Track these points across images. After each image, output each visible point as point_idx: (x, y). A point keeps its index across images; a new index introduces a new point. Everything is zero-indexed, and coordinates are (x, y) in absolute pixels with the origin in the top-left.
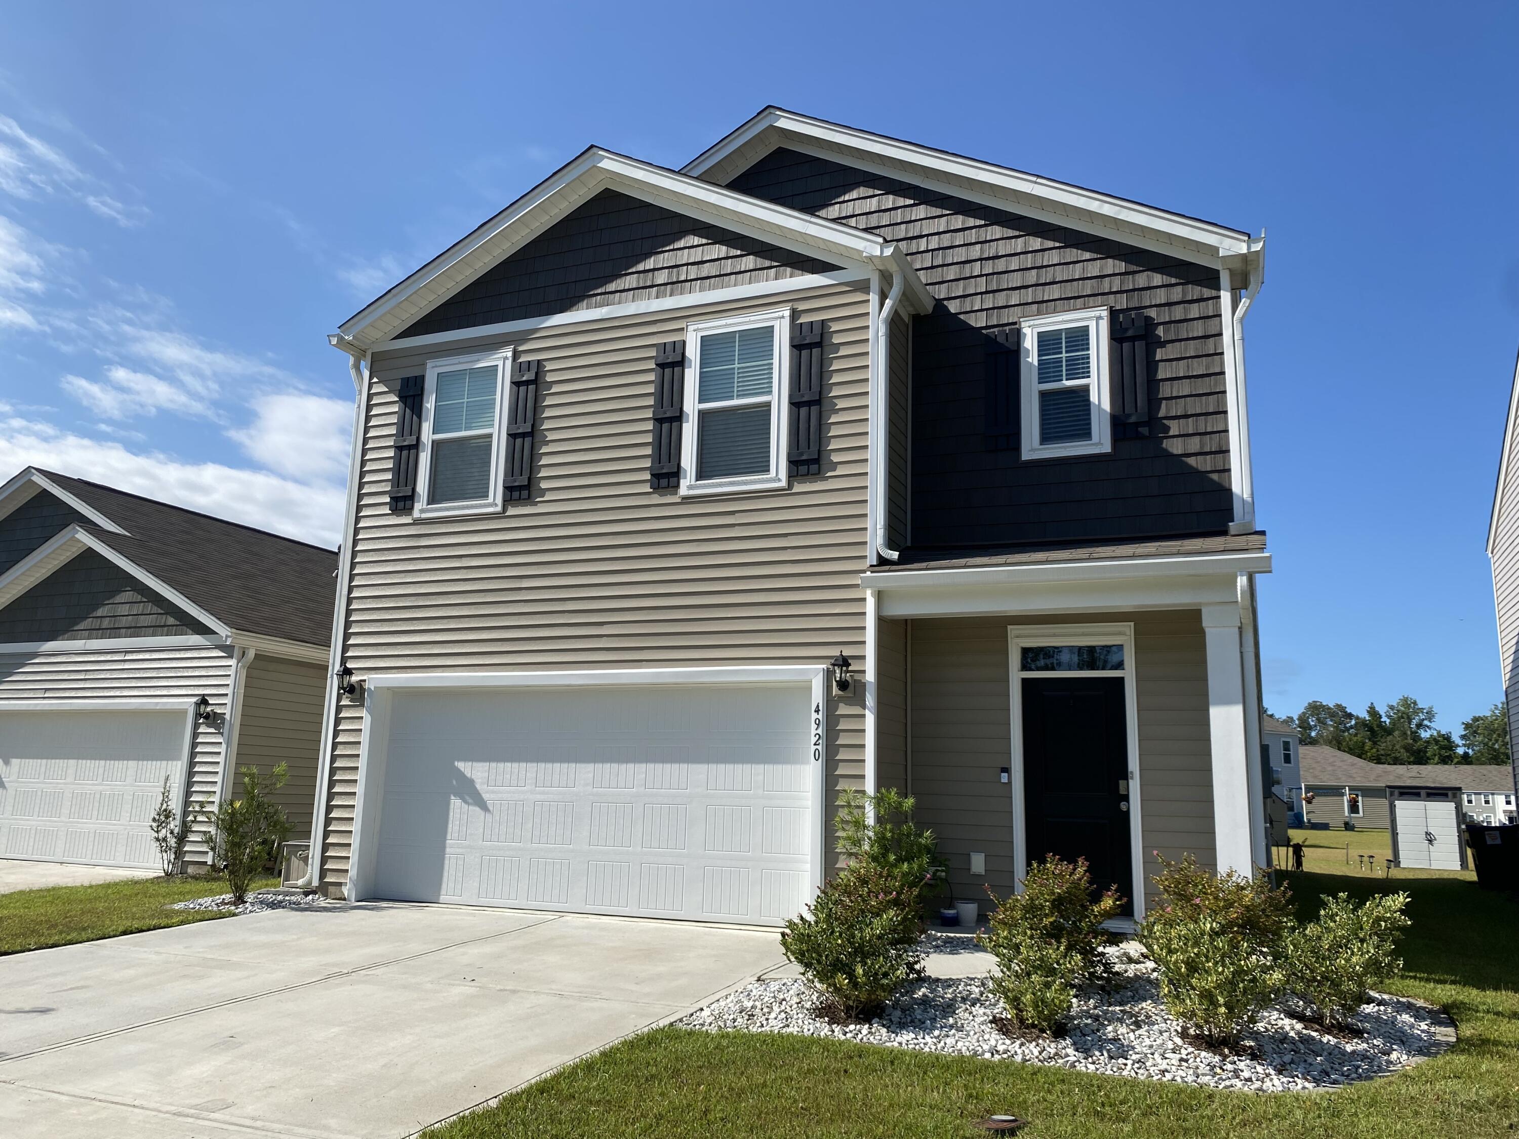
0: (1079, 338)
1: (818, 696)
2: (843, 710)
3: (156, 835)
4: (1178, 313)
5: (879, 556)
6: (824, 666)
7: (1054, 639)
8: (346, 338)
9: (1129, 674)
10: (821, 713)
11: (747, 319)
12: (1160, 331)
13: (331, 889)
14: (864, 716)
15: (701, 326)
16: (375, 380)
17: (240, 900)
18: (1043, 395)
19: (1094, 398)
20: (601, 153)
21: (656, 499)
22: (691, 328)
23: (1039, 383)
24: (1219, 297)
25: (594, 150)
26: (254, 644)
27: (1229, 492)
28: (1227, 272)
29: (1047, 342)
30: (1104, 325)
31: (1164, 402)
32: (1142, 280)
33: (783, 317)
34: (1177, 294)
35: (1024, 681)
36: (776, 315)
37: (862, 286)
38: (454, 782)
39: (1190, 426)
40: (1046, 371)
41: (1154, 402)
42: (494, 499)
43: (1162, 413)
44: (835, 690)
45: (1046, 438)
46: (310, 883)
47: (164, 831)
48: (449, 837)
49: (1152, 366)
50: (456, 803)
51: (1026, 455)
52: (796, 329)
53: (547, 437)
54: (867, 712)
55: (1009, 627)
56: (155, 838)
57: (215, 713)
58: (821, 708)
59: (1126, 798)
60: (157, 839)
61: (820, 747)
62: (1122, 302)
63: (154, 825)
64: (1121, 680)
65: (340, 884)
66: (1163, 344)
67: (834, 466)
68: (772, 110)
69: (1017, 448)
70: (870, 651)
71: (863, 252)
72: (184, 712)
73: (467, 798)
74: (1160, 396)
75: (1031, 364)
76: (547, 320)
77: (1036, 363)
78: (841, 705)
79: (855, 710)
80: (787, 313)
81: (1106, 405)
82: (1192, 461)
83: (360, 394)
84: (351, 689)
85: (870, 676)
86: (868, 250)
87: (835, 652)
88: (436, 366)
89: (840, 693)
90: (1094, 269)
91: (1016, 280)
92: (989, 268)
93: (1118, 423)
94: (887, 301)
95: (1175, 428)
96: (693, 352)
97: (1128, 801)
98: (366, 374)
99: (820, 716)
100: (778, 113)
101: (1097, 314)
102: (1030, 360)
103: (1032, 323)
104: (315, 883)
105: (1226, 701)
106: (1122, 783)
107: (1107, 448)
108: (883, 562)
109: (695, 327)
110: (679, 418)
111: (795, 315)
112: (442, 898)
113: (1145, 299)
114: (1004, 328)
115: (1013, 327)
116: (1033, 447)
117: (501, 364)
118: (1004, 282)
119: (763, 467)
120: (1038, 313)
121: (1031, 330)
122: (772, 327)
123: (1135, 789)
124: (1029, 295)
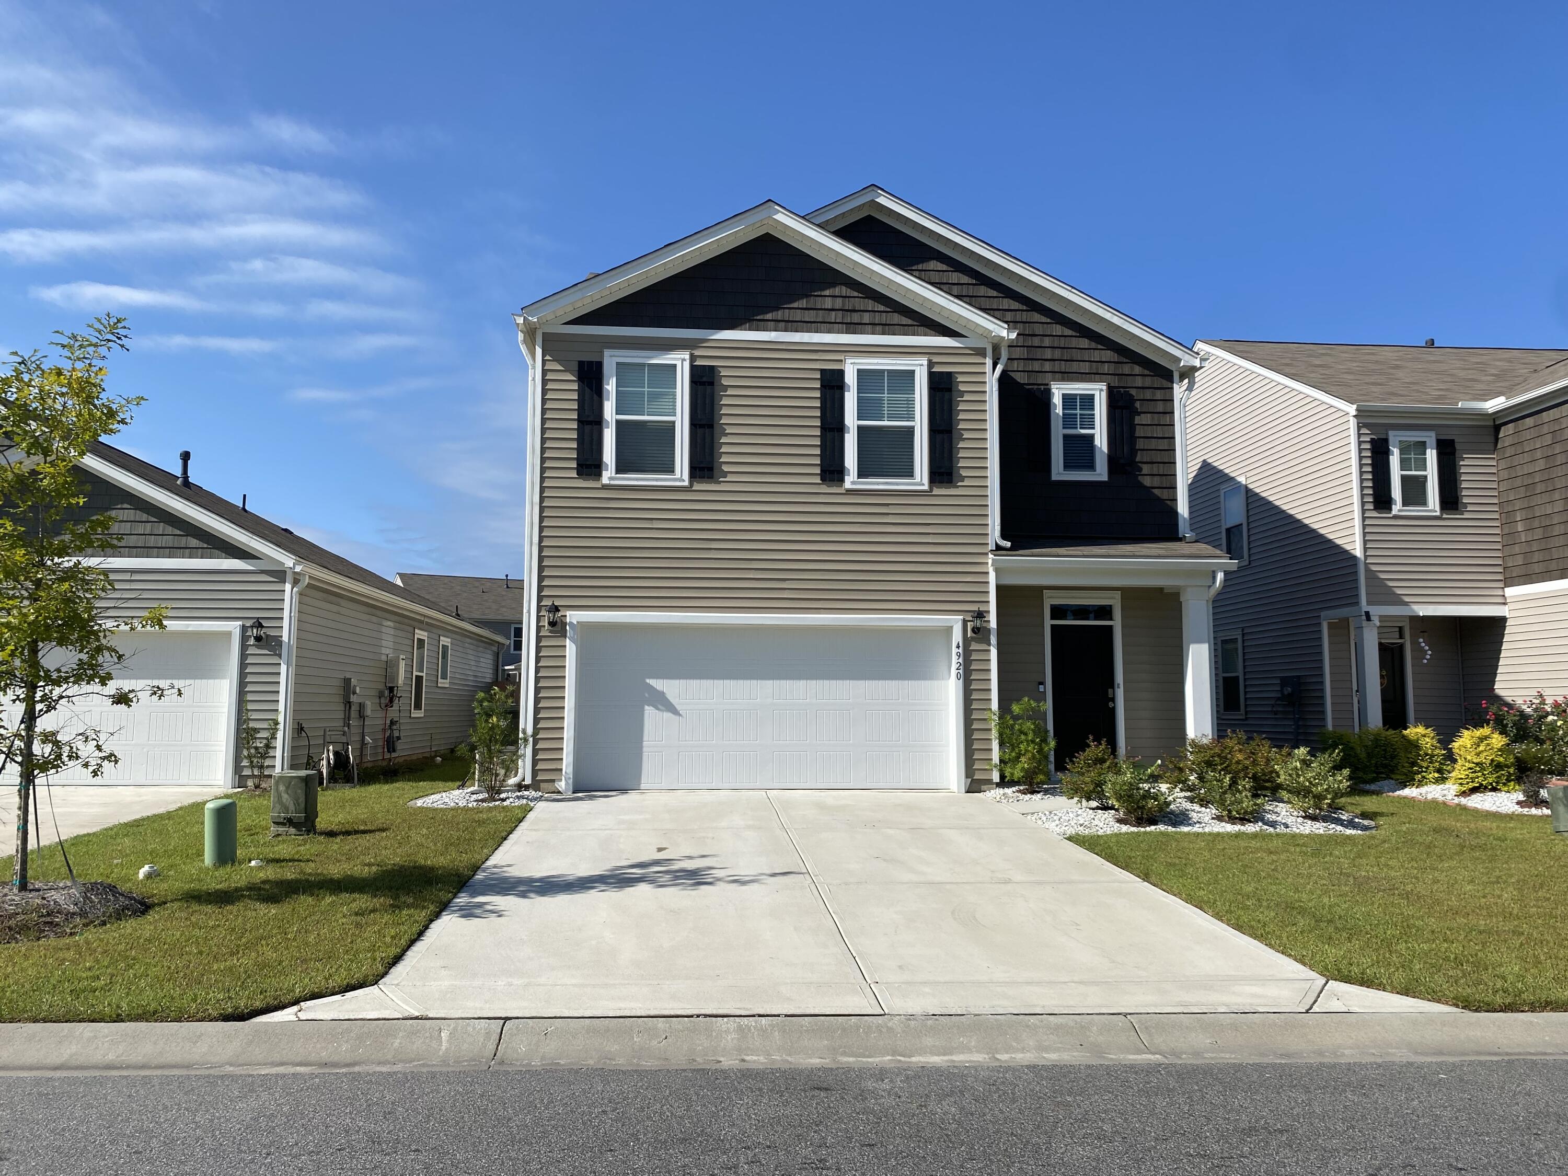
0: (1088, 401)
1: (957, 636)
2: (974, 646)
4: (1148, 394)
5: (996, 544)
6: (961, 617)
7: (1074, 600)
8: (530, 318)
9: (1117, 623)
10: (961, 648)
11: (894, 362)
12: (1138, 404)
13: (542, 785)
14: (989, 651)
15: (856, 361)
16: (548, 358)
18: (1066, 437)
19: (1097, 442)
20: (776, 207)
21: (824, 489)
22: (849, 361)
23: (1064, 428)
24: (1172, 388)
25: (770, 202)
27: (1176, 513)
28: (1177, 373)
29: (1068, 400)
30: (1104, 394)
31: (1139, 452)
32: (1126, 369)
33: (922, 365)
34: (1148, 382)
35: (1052, 626)
36: (917, 362)
37: (981, 352)
38: (647, 695)
39: (1155, 469)
40: (1068, 420)
41: (1134, 451)
42: (681, 476)
43: (1138, 459)
44: (970, 633)
45: (1067, 466)
46: (523, 781)
48: (645, 738)
49: (1132, 427)
50: (649, 710)
51: (1055, 477)
52: (932, 376)
53: (725, 430)
54: (992, 648)
55: (1045, 591)
57: (267, 636)
58: (961, 645)
59: (1113, 700)
61: (961, 671)
62: (1115, 382)
64: (1110, 628)
65: (553, 781)
66: (1139, 414)
67: (963, 478)
68: (875, 189)
70: (993, 608)
71: (992, 332)
72: (229, 634)
73: (660, 707)
74: (1137, 448)
75: (1058, 414)
76: (717, 333)
77: (1061, 414)
78: (973, 643)
79: (983, 647)
80: (925, 363)
81: (1105, 449)
82: (1156, 491)
83: (534, 368)
84: (553, 624)
85: (993, 624)
86: (996, 331)
87: (974, 607)
88: (614, 356)
89: (974, 635)
90: (1096, 356)
91: (1048, 354)
93: (1112, 459)
94: (999, 366)
95: (1146, 469)
96: (851, 378)
98: (539, 351)
99: (961, 650)
100: (879, 191)
101: (1100, 387)
102: (1057, 411)
103: (1058, 386)
104: (528, 781)
105: (1199, 641)
106: (1110, 691)
107: (1105, 478)
108: (999, 548)
109: (853, 361)
110: (840, 429)
111: (931, 364)
112: (643, 786)
113: (1129, 382)
114: (1040, 387)
115: (1046, 387)
116: (1059, 472)
117: (679, 364)
118: (1039, 354)
119: (910, 473)
120: (1063, 380)
121: (1058, 391)
122: (914, 371)
123: (1120, 694)
124: (1057, 366)
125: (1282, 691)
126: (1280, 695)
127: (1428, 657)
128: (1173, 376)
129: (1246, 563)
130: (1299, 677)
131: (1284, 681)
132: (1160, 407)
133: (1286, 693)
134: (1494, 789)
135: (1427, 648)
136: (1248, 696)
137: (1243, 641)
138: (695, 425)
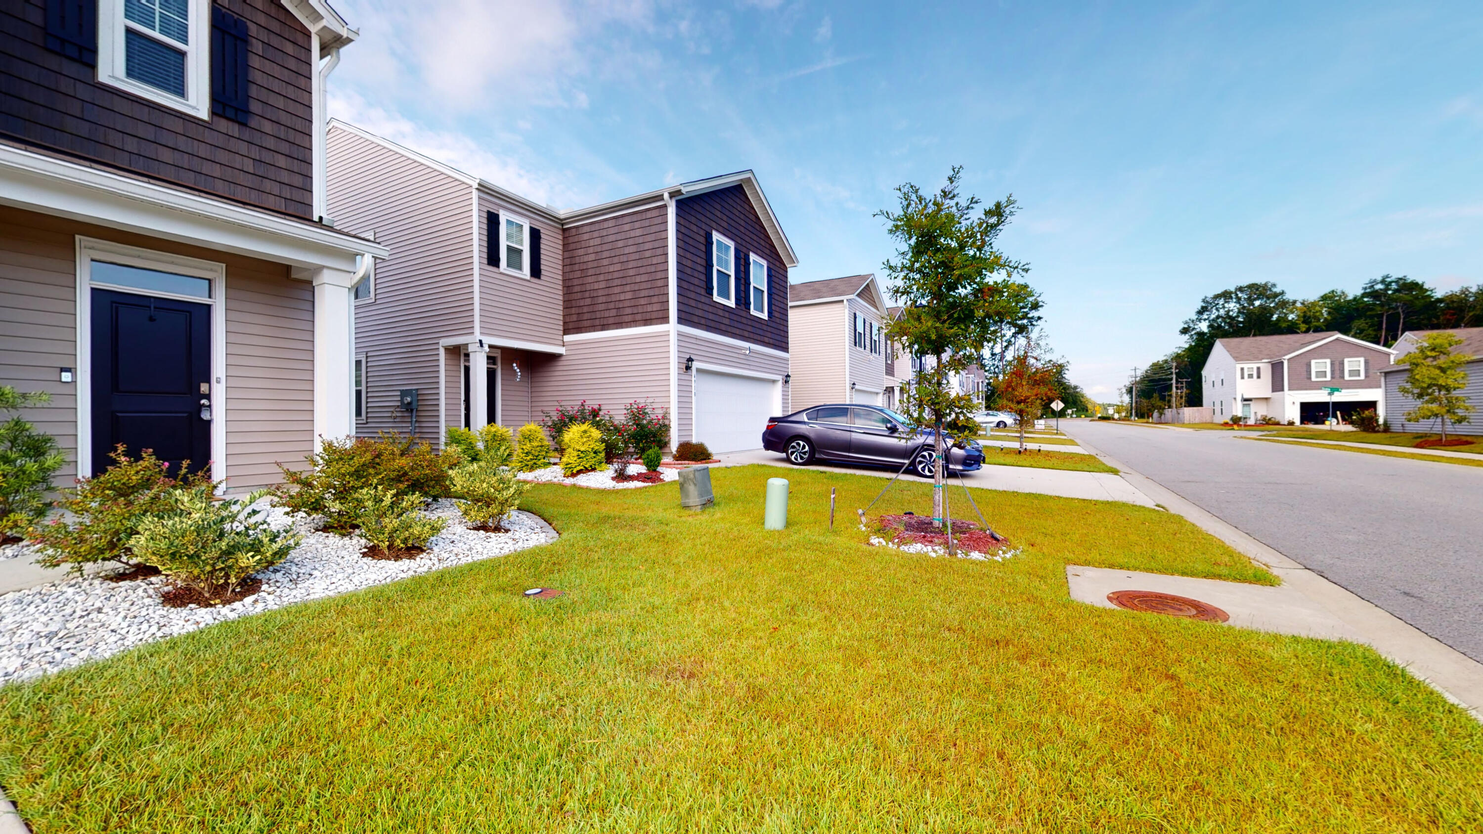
18: (128, 31)
19: (193, 63)
23: (126, 19)
28: (318, 38)
51: (105, 78)
55: (77, 236)
64: (209, 308)
69: (92, 67)
97: (209, 399)
106: (203, 385)
107: (203, 115)
123: (218, 390)
125: (402, 401)
126: (399, 404)
127: (519, 376)
128: (310, 38)
129: (373, 300)
130: (417, 390)
131: (404, 393)
133: (406, 402)
135: (518, 370)
136: (369, 405)
137: (367, 362)
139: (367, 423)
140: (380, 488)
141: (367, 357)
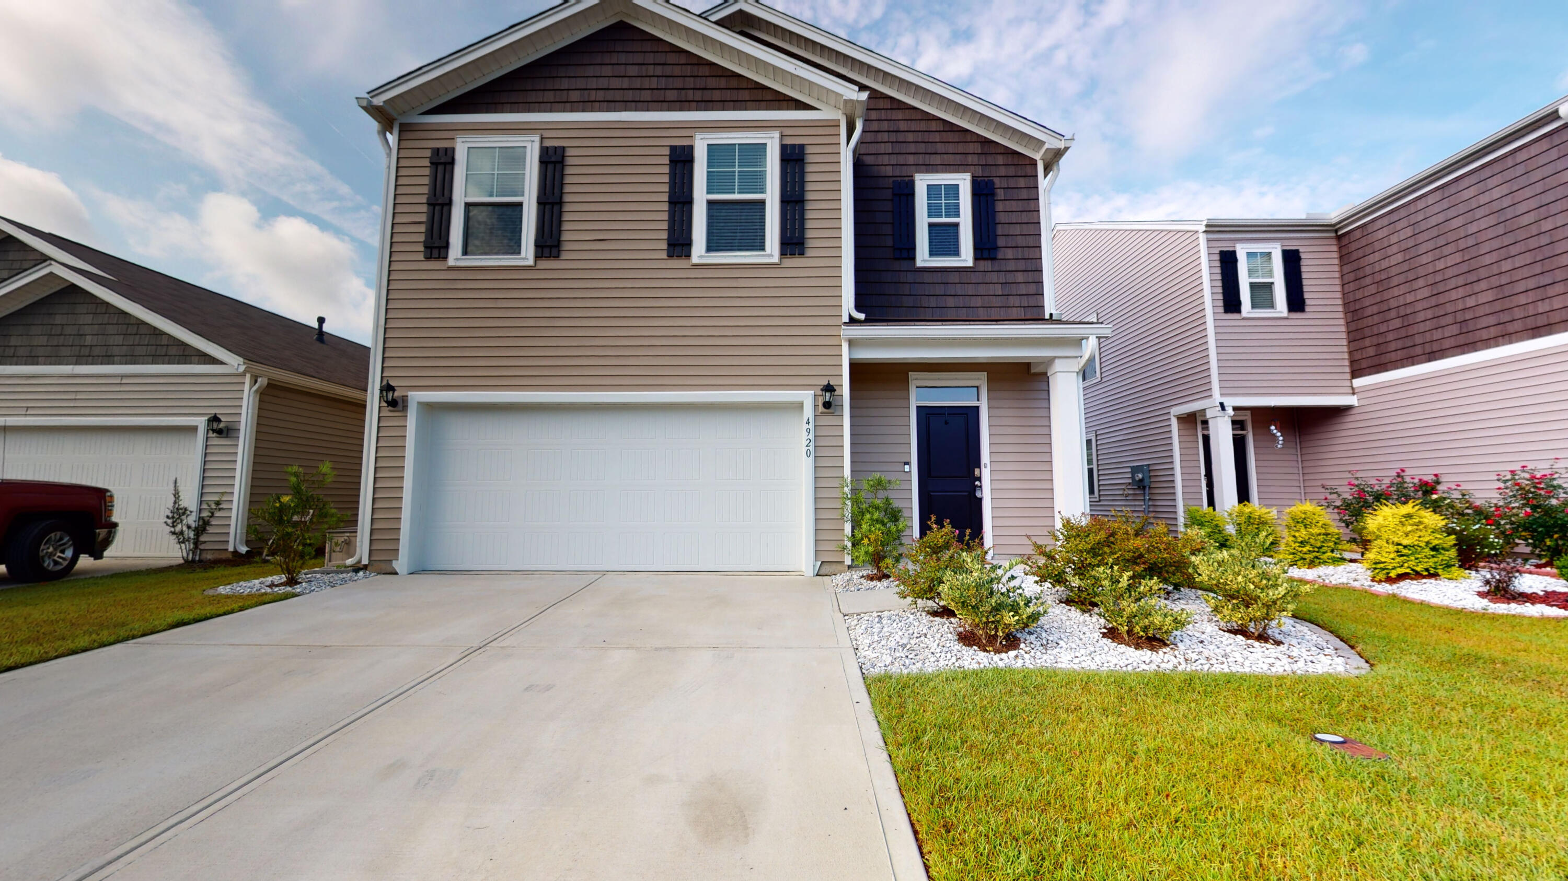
0: (953, 191)
1: (807, 411)
2: (825, 421)
3: (172, 529)
4: (1010, 183)
5: (850, 315)
6: (812, 392)
7: (938, 382)
9: (983, 404)
10: (811, 424)
11: (745, 136)
12: (999, 192)
13: (380, 565)
14: (842, 426)
15: (707, 136)
17: (292, 581)
18: (931, 225)
19: (962, 230)
21: (670, 264)
22: (699, 137)
23: (928, 217)
24: (1036, 176)
26: (267, 374)
27: (1042, 295)
28: (1042, 162)
29: (933, 191)
30: (969, 184)
32: (990, 160)
33: (774, 138)
34: (1011, 171)
35: (918, 407)
36: (768, 135)
37: (834, 124)
39: (1019, 253)
40: (932, 210)
42: (527, 256)
44: (821, 408)
45: (932, 253)
46: (360, 561)
47: (179, 526)
51: (919, 263)
52: (784, 148)
53: (572, 208)
54: (845, 423)
55: (910, 373)
56: (171, 532)
58: (810, 421)
59: (980, 479)
60: (174, 533)
61: (809, 448)
62: (979, 172)
63: (170, 521)
64: (978, 407)
65: (391, 561)
66: (999, 201)
67: (812, 249)
69: (913, 258)
70: (846, 381)
71: (843, 96)
74: (1002, 233)
75: (922, 204)
76: (567, 115)
77: (925, 204)
78: (824, 418)
79: (835, 422)
80: (778, 136)
81: (970, 236)
82: (1021, 275)
84: (393, 404)
85: (846, 398)
88: (466, 142)
89: (825, 410)
90: (958, 148)
91: (912, 148)
92: (893, 137)
93: (977, 245)
94: (852, 139)
95: (1011, 253)
96: (700, 154)
97: (980, 481)
98: (395, 141)
99: (811, 427)
101: (965, 177)
102: (921, 201)
103: (922, 178)
104: (365, 561)
106: (976, 470)
107: (970, 263)
108: (852, 321)
109: (703, 137)
111: (783, 137)
113: (994, 171)
114: (905, 179)
115: (910, 178)
116: (923, 257)
117: (529, 145)
118: (904, 148)
119: (761, 247)
120: (927, 172)
121: (922, 183)
122: (765, 144)
123: (986, 474)
124: (920, 159)
125: (1133, 478)
126: (1131, 481)
127: (1280, 442)
128: (1036, 164)
129: (1099, 379)
130: (1149, 465)
131: (1135, 470)
132: (1024, 194)
133: (1137, 479)
134: (1435, 576)
135: (1279, 434)
136: (1100, 483)
137: (1097, 441)
138: (542, 203)
139: (1100, 501)
140: (1116, 568)
141: (1096, 436)
